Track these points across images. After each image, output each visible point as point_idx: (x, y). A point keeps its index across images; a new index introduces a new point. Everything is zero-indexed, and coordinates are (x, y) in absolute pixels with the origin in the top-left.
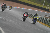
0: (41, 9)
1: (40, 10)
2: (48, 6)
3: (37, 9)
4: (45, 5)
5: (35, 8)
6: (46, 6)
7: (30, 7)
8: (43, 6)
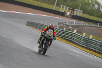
0: (52, 13)
1: (50, 14)
2: (63, 7)
3: (45, 12)
4: (58, 5)
5: (40, 11)
6: (60, 7)
7: (33, 10)
8: (54, 8)
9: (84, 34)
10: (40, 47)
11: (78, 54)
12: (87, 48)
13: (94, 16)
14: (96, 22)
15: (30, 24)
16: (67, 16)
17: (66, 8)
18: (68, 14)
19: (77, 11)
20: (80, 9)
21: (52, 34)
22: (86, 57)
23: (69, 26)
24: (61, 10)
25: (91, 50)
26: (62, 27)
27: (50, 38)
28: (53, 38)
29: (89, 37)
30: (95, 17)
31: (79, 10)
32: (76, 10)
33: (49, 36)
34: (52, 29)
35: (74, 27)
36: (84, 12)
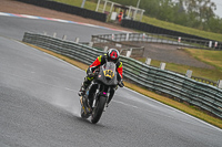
0: (77, 14)
2: (103, 3)
6: (96, 1)
8: (83, 3)
9: (149, 61)
10: (85, 104)
11: (135, 103)
12: (154, 90)
13: (169, 21)
14: (174, 34)
15: (31, 39)
16: (111, 22)
17: (109, 4)
18: (114, 16)
19: (133, 10)
20: (140, 7)
21: (115, 73)
22: (153, 109)
23: (116, 42)
24: (98, 8)
25: (163, 94)
26: (99, 46)
27: (110, 83)
28: (116, 82)
29: (159, 66)
30: (173, 24)
31: (137, 9)
32: (130, 7)
33: (108, 79)
34: (115, 61)
35: (127, 45)
36: (149, 13)
